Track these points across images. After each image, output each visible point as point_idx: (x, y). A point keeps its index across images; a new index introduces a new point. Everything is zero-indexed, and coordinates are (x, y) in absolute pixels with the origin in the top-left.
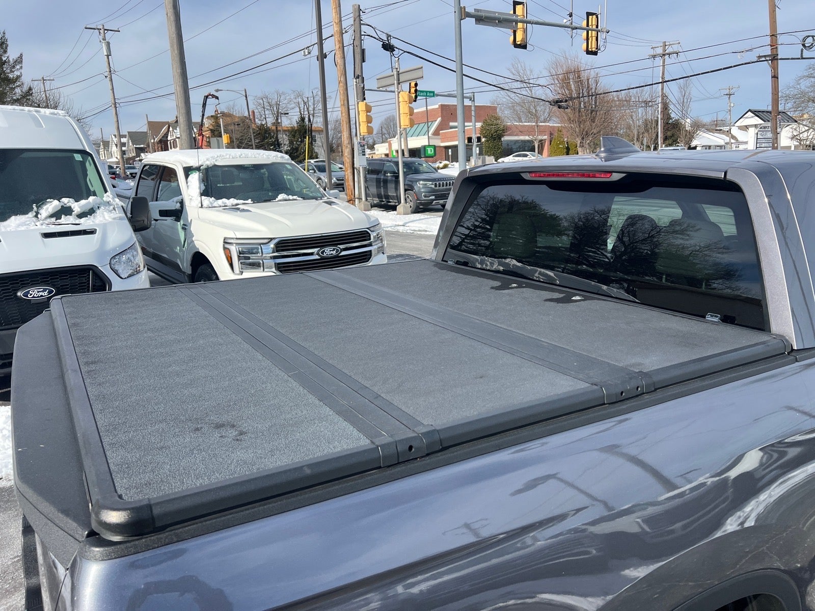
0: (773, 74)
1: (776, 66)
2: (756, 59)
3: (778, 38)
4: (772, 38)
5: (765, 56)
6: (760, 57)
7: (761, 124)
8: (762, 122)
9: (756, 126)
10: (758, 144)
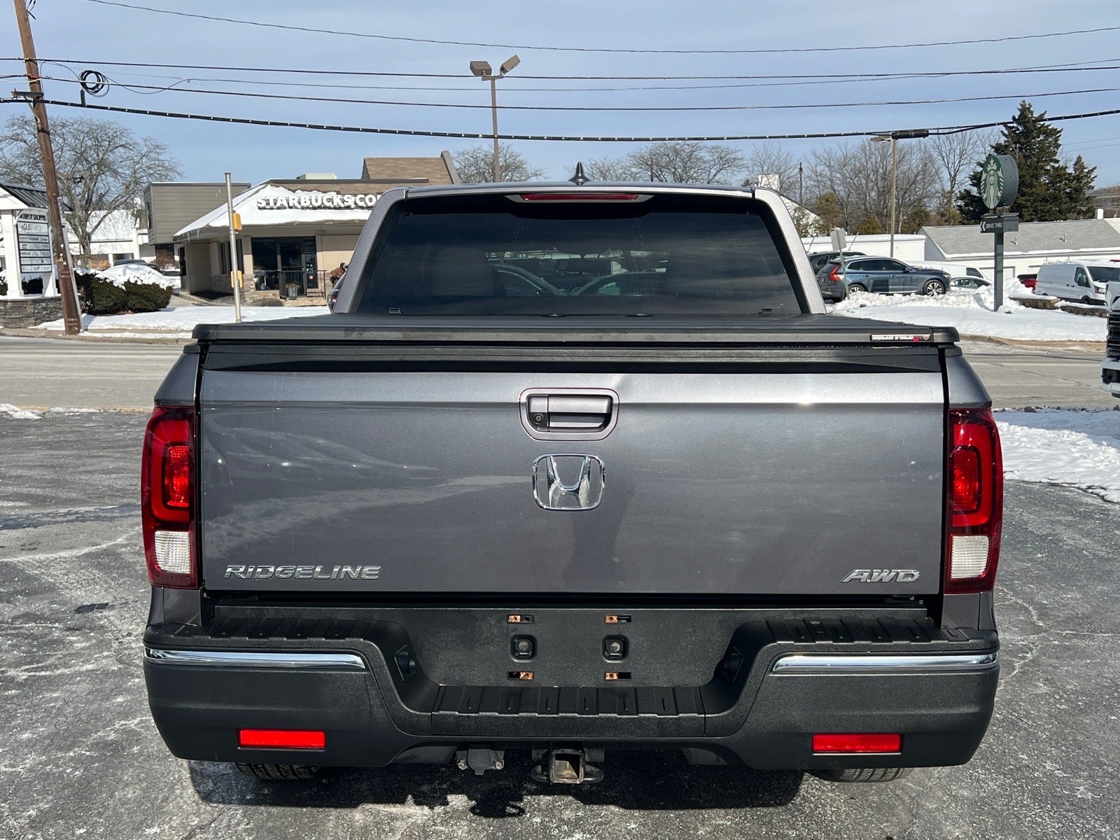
0: (40, 126)
1: (43, 113)
2: (10, 97)
3: (39, 65)
4: (29, 64)
5: (24, 94)
6: (17, 94)
7: (21, 210)
8: (26, 207)
9: (13, 212)
10: (21, 244)
